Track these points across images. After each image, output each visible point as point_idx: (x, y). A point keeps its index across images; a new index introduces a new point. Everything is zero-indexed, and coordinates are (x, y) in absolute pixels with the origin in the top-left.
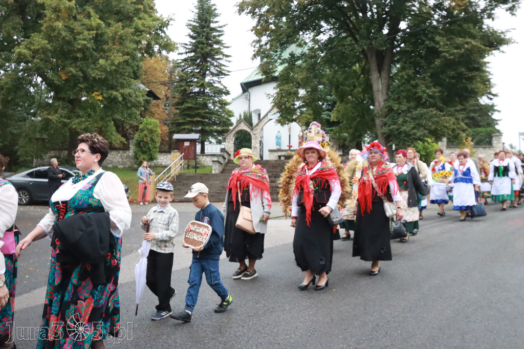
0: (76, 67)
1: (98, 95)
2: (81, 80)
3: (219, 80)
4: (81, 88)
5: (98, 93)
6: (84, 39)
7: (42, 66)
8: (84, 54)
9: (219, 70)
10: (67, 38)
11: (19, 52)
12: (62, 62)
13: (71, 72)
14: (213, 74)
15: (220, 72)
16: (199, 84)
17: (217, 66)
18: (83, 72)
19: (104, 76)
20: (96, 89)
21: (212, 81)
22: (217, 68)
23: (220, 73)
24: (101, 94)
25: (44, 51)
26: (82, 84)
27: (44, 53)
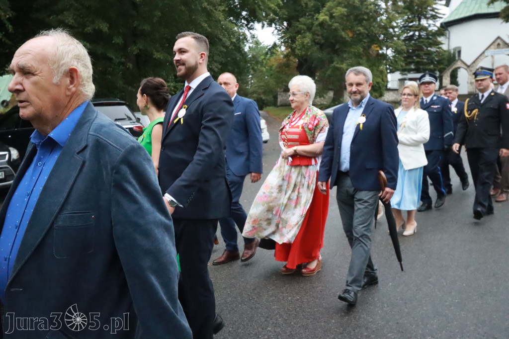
0: (362, 26)
1: (377, 47)
2: (365, 35)
3: (434, 23)
4: (365, 42)
5: (377, 45)
6: (370, 5)
7: (339, 28)
8: (368, 17)
9: (434, 13)
10: (357, 5)
11: (324, 19)
12: (350, 23)
13: (359, 30)
14: (427, 18)
15: (435, 15)
16: (419, 29)
17: (430, 10)
18: (367, 30)
19: (384, 32)
20: (376, 42)
21: (427, 25)
22: (431, 12)
23: (434, 17)
24: (379, 46)
25: (342, 16)
26: (365, 38)
27: (342, 18)
